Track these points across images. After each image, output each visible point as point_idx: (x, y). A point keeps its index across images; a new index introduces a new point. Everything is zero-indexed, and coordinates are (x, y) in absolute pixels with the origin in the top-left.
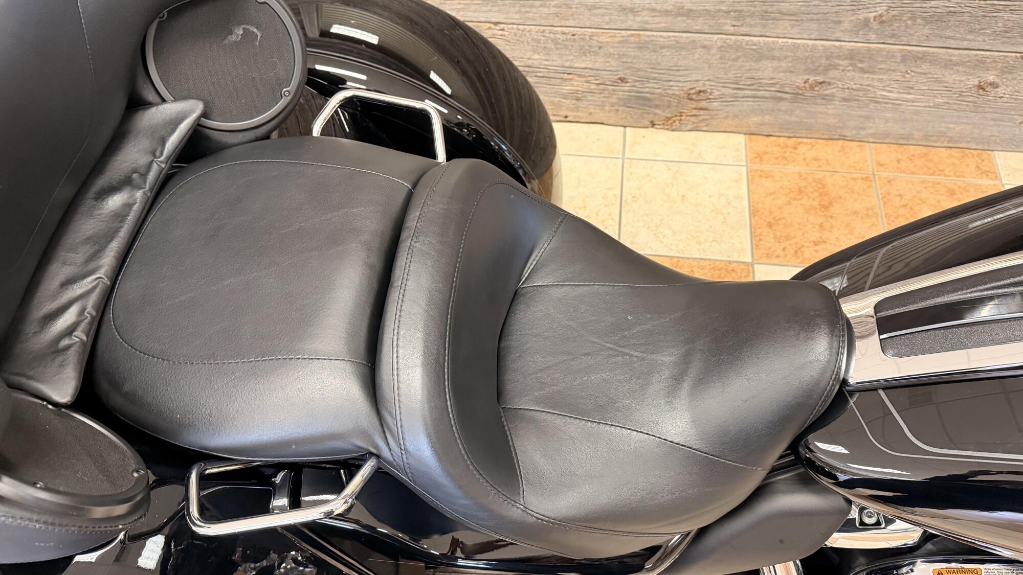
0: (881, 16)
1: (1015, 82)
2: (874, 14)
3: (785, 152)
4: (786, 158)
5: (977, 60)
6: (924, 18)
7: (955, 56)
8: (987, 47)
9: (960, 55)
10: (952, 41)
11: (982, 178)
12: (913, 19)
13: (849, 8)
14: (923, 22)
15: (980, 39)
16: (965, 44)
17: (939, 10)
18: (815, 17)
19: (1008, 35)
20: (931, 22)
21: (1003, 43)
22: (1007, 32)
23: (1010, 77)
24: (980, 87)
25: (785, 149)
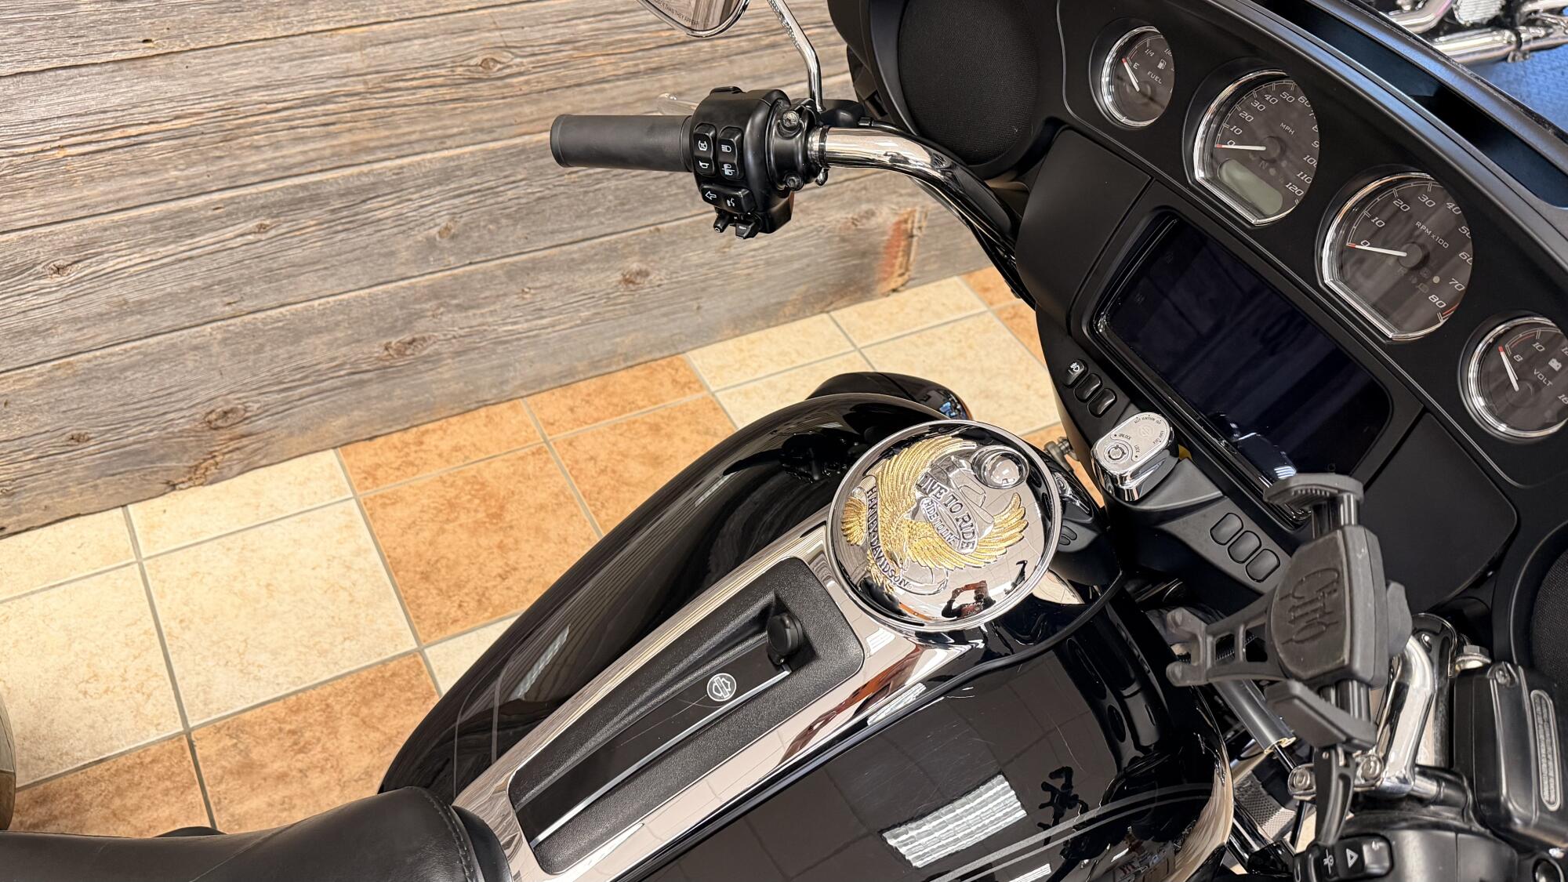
0: (447, 229)
1: (665, 262)
2: (436, 229)
3: (407, 455)
4: (412, 464)
5: (606, 250)
6: (508, 216)
7: (575, 252)
8: (609, 230)
9: (581, 250)
10: (562, 236)
11: (684, 395)
12: (495, 221)
13: (395, 230)
14: (510, 222)
15: (594, 221)
16: (580, 234)
17: (523, 201)
18: (350, 256)
19: (627, 207)
20: (522, 219)
21: (626, 219)
22: (623, 204)
23: (656, 258)
24: (627, 281)
25: (406, 450)
